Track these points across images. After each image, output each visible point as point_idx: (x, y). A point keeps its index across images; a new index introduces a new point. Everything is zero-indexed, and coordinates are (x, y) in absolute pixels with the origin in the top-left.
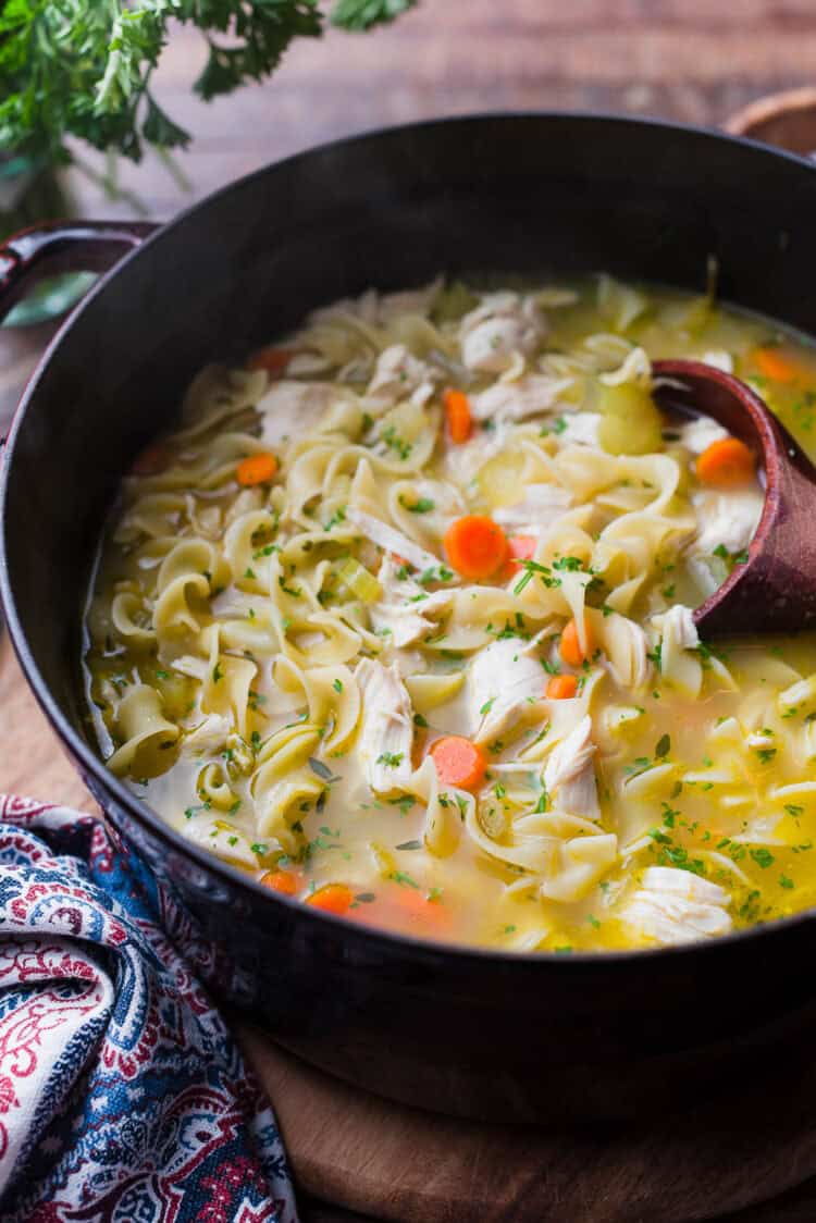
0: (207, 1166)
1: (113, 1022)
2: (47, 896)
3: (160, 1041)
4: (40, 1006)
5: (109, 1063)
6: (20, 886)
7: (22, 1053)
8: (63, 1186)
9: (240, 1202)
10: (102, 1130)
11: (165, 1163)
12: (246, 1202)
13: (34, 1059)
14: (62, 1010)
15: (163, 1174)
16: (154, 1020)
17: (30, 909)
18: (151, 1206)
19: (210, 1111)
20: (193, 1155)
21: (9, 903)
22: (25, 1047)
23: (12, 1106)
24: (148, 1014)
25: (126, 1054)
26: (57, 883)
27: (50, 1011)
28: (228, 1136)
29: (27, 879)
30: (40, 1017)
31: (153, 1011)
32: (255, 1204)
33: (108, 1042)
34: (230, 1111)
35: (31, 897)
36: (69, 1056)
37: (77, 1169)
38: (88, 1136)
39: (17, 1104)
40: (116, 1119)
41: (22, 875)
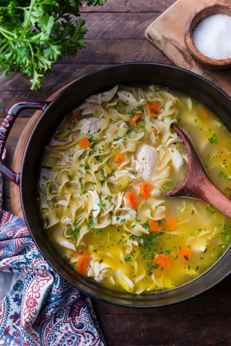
0: (74, 303)
1: (54, 284)
2: (38, 263)
3: (64, 287)
4: (38, 278)
5: (54, 292)
6: (32, 260)
7: (37, 293)
8: (47, 312)
9: (81, 308)
10: (54, 304)
11: (66, 303)
12: (82, 309)
13: (39, 294)
14: (43, 280)
15: (66, 305)
16: (63, 284)
17: (35, 265)
18: (64, 311)
19: (74, 293)
20: (71, 301)
21: (31, 264)
22: (37, 291)
23: (37, 305)
24: (61, 283)
25: (57, 291)
26: (40, 258)
27: (41, 280)
28: (78, 297)
29: (34, 258)
30: (39, 282)
31: (62, 282)
32: (84, 308)
33: (53, 288)
34: (78, 292)
35: (35, 263)
36: (46, 293)
37: (50, 310)
38: (51, 304)
39: (38, 304)
40: (56, 301)
41: (32, 258)
